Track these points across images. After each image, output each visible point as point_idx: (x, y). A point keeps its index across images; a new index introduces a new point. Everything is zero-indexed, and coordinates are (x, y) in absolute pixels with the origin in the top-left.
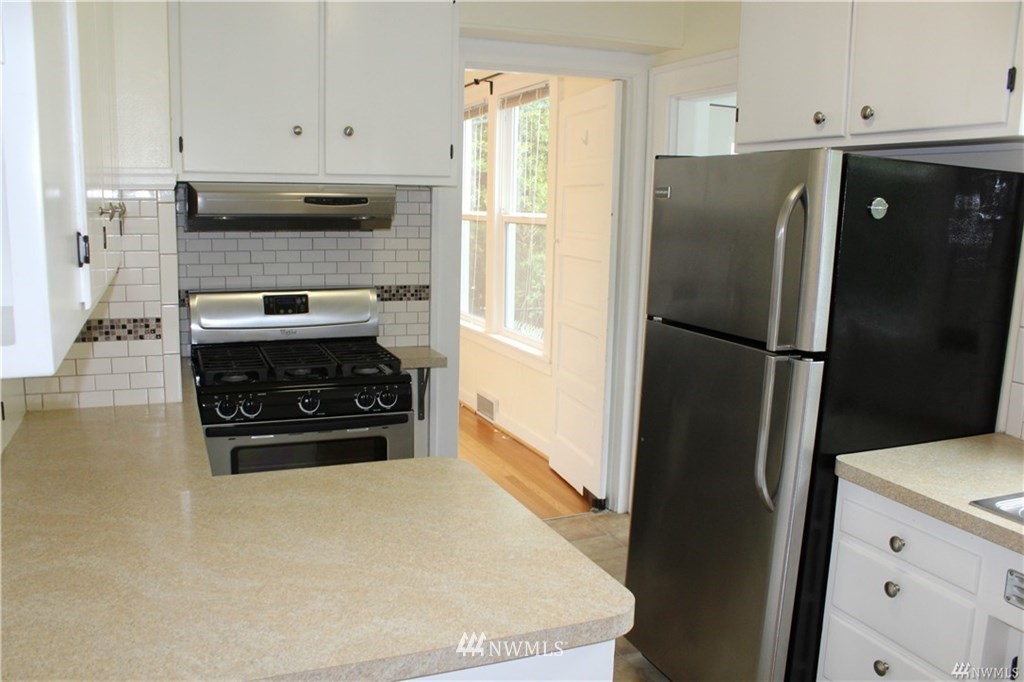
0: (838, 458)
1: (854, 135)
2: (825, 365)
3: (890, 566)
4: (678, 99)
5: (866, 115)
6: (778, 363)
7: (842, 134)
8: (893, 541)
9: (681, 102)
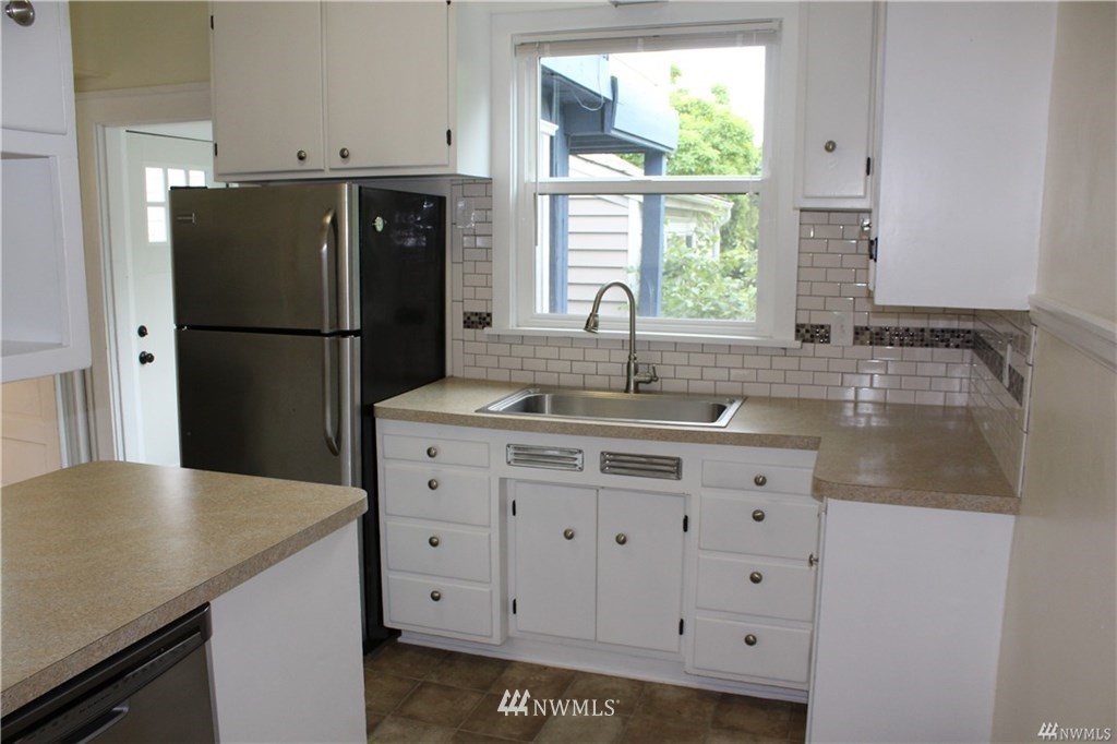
0: (376, 405)
1: (332, 169)
2: (362, 340)
3: (428, 470)
4: (104, 126)
5: (344, 155)
6: (331, 342)
7: (322, 168)
8: (429, 451)
9: (107, 129)
